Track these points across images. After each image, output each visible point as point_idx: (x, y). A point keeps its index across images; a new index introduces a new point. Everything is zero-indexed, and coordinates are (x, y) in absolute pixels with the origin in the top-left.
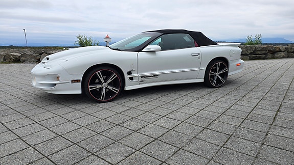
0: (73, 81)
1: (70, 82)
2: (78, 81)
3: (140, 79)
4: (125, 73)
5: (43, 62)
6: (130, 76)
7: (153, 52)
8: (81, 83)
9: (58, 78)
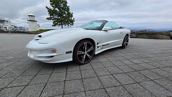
0: (67, 53)
1: (65, 53)
2: (70, 52)
4: (96, 44)
5: (36, 39)
6: (98, 45)
7: (106, 31)
8: (72, 53)
9: (54, 51)
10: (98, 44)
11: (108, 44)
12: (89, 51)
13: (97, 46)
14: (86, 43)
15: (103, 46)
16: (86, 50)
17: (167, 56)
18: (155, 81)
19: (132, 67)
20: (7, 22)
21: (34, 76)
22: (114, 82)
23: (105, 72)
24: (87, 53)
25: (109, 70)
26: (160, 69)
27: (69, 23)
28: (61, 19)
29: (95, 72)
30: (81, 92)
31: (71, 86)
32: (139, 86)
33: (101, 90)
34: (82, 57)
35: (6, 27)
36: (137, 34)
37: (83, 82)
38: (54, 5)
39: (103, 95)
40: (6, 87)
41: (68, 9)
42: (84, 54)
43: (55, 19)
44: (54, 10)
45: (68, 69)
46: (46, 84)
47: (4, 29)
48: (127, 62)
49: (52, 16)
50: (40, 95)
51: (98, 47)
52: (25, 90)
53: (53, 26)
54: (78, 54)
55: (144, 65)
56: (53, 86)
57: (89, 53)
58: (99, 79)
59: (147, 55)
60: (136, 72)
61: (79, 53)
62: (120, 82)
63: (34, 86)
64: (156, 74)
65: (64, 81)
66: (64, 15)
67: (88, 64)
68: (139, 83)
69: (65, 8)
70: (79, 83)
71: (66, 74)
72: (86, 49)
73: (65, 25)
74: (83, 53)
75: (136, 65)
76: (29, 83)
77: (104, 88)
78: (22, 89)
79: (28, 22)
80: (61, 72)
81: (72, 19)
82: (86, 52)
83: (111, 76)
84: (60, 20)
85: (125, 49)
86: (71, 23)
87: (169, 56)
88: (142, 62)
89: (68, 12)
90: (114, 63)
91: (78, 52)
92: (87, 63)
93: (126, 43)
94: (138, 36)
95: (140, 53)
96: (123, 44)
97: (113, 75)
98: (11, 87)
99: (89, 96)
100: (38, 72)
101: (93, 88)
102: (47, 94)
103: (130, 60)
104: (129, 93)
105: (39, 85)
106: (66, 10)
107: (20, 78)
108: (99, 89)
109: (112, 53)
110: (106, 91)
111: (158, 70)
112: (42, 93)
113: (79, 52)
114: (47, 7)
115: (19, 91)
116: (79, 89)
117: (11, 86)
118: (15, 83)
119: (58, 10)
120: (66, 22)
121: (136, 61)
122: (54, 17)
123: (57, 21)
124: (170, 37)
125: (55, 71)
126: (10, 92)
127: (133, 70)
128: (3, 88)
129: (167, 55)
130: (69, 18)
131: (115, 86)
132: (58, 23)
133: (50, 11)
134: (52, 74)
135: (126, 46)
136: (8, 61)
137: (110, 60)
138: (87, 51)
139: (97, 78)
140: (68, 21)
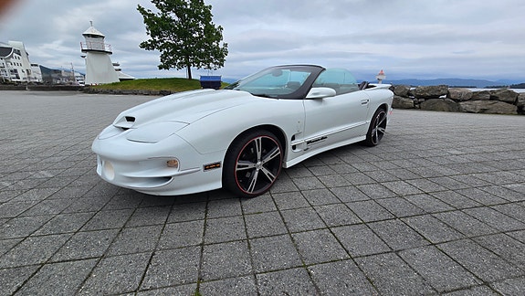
0: (207, 168)
1: (202, 168)
2: (216, 165)
3: (305, 146)
4: (289, 138)
5: (118, 125)
6: (294, 143)
7: (320, 99)
8: (221, 168)
9: (171, 163)
10: (293, 138)
11: (323, 138)
12: (269, 159)
13: (290, 144)
14: (260, 138)
15: (308, 143)
16: (259, 157)
17: (491, 173)
18: (442, 246)
19: (387, 206)
20: (18, 53)
21: (117, 231)
22: (331, 249)
23: (311, 221)
24: (263, 165)
25: (323, 215)
26: (461, 214)
27: (211, 60)
28: (186, 48)
29: (283, 219)
30: (244, 276)
31: (218, 259)
32: (396, 261)
33: (296, 270)
34: (248, 175)
35: (16, 71)
36: (419, 97)
37: (249, 247)
38: (163, 3)
39: (299, 284)
40: (50, 262)
41: (207, 16)
42: (255, 169)
43: (166, 46)
44: (163, 17)
45: (210, 212)
46: (153, 254)
47: (9, 76)
48: (374, 191)
49: (157, 38)
50: (141, 282)
51: (294, 147)
52: (101, 269)
53: (160, 68)
54: (237, 169)
55: (420, 200)
56: (172, 257)
57: (269, 166)
58: (293, 241)
59: (437, 169)
60: (394, 221)
61: (239, 167)
62: (348, 248)
63: (122, 258)
64: (449, 226)
65: (201, 245)
66: (194, 35)
67: (266, 196)
68: (397, 252)
69: (199, 13)
70: (240, 252)
71: (206, 225)
72: (259, 154)
73: (199, 67)
74: (251, 166)
75: (398, 200)
76: (107, 251)
77: (305, 266)
78: (92, 266)
79: (84, 54)
80: (189, 218)
81: (221, 46)
82: (259, 163)
83: (326, 232)
84: (182, 51)
85: (374, 148)
86: (216, 58)
87: (498, 173)
88: (416, 191)
89: (207, 23)
90: (339, 192)
91: (238, 164)
92: (261, 194)
93: (380, 129)
94: (419, 103)
95: (418, 161)
96: (368, 135)
97: (333, 229)
98: (63, 261)
99: (265, 285)
100: (127, 218)
101: (276, 266)
102: (159, 280)
103: (385, 184)
104: (367, 278)
105: (134, 255)
106: (200, 19)
107: (80, 235)
108: (292, 268)
109: (336, 160)
110: (309, 273)
111: (454, 216)
112: (143, 277)
113: (241, 165)
114: (141, 9)
115: (84, 273)
116: (238, 268)
117: (62, 258)
118: (70, 250)
119: (176, 19)
120: (201, 55)
121: (400, 188)
122: (162, 41)
123: (172, 54)
124: (516, 108)
125: (175, 217)
126: (63, 273)
127: (387, 216)
128: (42, 265)
129: (493, 169)
130: (211, 44)
131: (334, 259)
132: (175, 59)
133: (150, 20)
134: (167, 225)
135: (380, 138)
136: (40, 185)
137: (329, 185)
138: (261, 160)
139: (287, 237)
140: (207, 54)
